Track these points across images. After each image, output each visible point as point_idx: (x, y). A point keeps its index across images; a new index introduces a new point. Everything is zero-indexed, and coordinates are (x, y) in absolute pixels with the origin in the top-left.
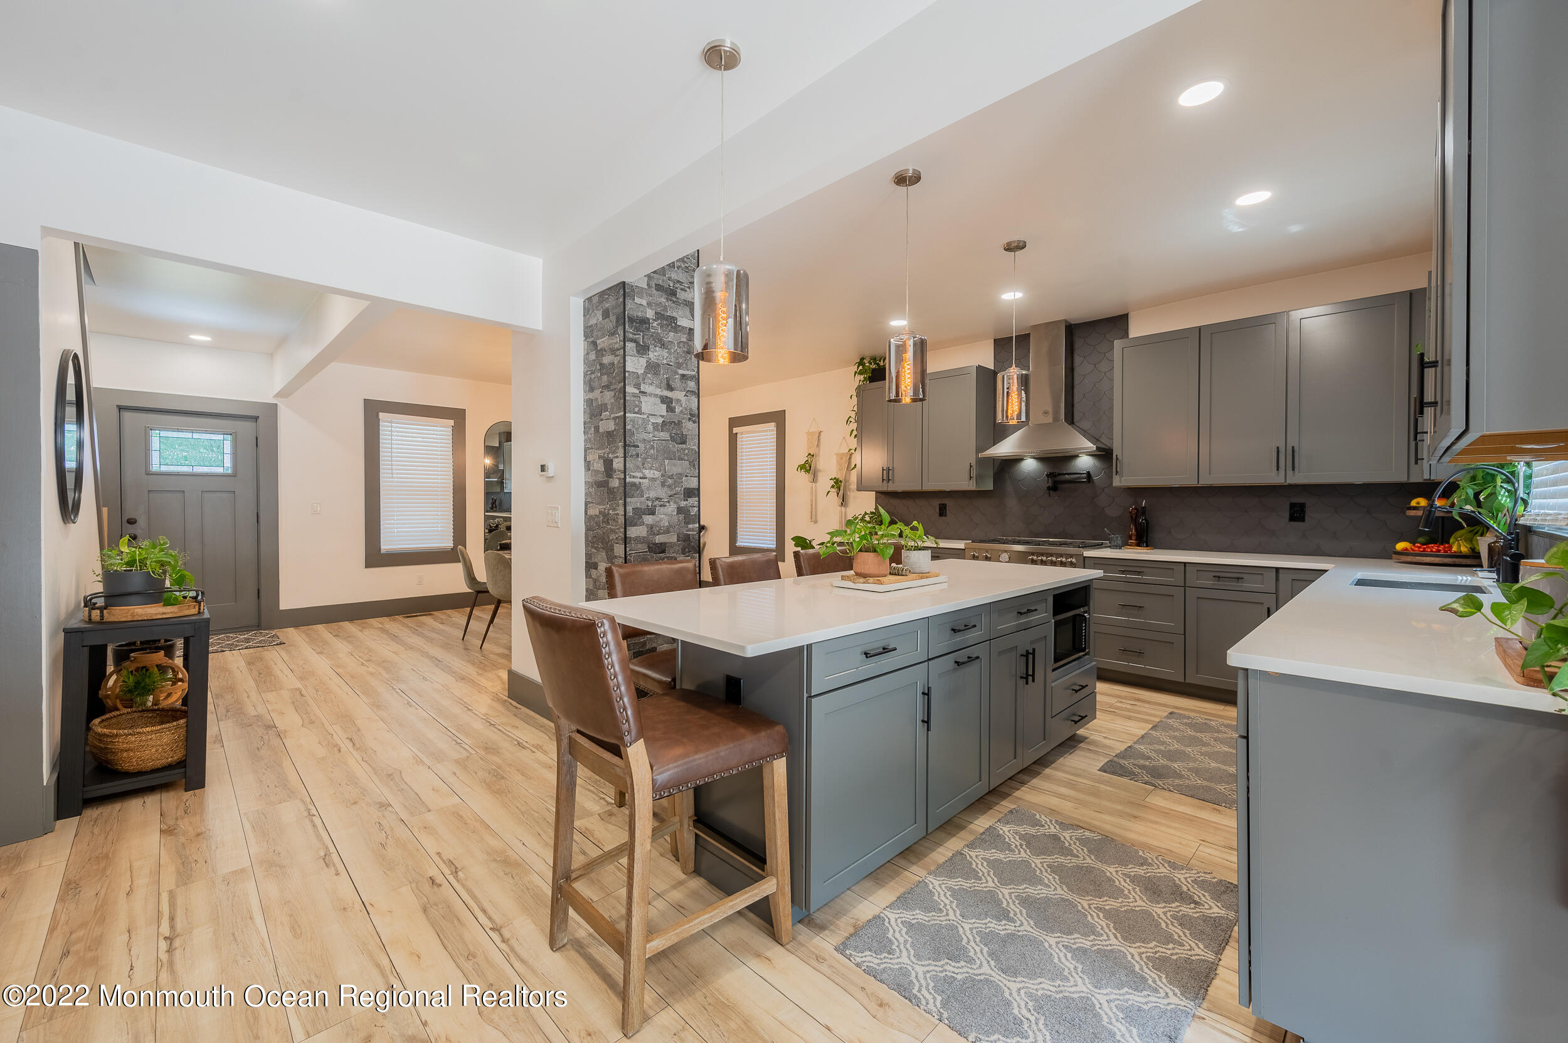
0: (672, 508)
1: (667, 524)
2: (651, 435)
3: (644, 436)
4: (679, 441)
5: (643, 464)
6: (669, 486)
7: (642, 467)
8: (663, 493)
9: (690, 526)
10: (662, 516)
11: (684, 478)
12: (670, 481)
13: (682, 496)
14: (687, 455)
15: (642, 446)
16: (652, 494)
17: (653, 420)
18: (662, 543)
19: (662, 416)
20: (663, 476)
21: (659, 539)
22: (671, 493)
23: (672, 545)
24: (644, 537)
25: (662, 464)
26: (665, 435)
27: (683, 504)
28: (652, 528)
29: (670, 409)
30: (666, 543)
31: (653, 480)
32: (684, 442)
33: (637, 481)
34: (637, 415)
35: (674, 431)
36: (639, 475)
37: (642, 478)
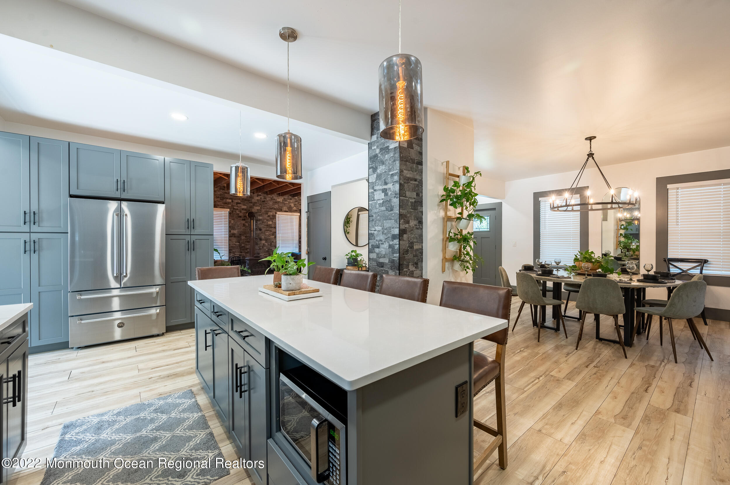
0: (386, 245)
1: (384, 253)
2: (378, 209)
3: (376, 211)
4: (390, 210)
5: (375, 224)
6: (385, 234)
7: (374, 225)
8: (382, 237)
9: (395, 255)
10: (382, 249)
11: (392, 229)
12: (386, 231)
13: (391, 239)
14: (393, 216)
15: (374, 215)
16: (378, 239)
17: (379, 202)
18: (382, 262)
19: (383, 199)
20: (382, 229)
21: (382, 260)
22: (386, 237)
23: (386, 264)
24: (375, 259)
25: (383, 223)
26: (383, 208)
27: (391, 243)
28: (378, 255)
29: (386, 194)
30: (384, 263)
31: (379, 231)
32: (392, 210)
33: (373, 232)
34: (373, 202)
35: (388, 205)
36: (373, 229)
37: (374, 231)
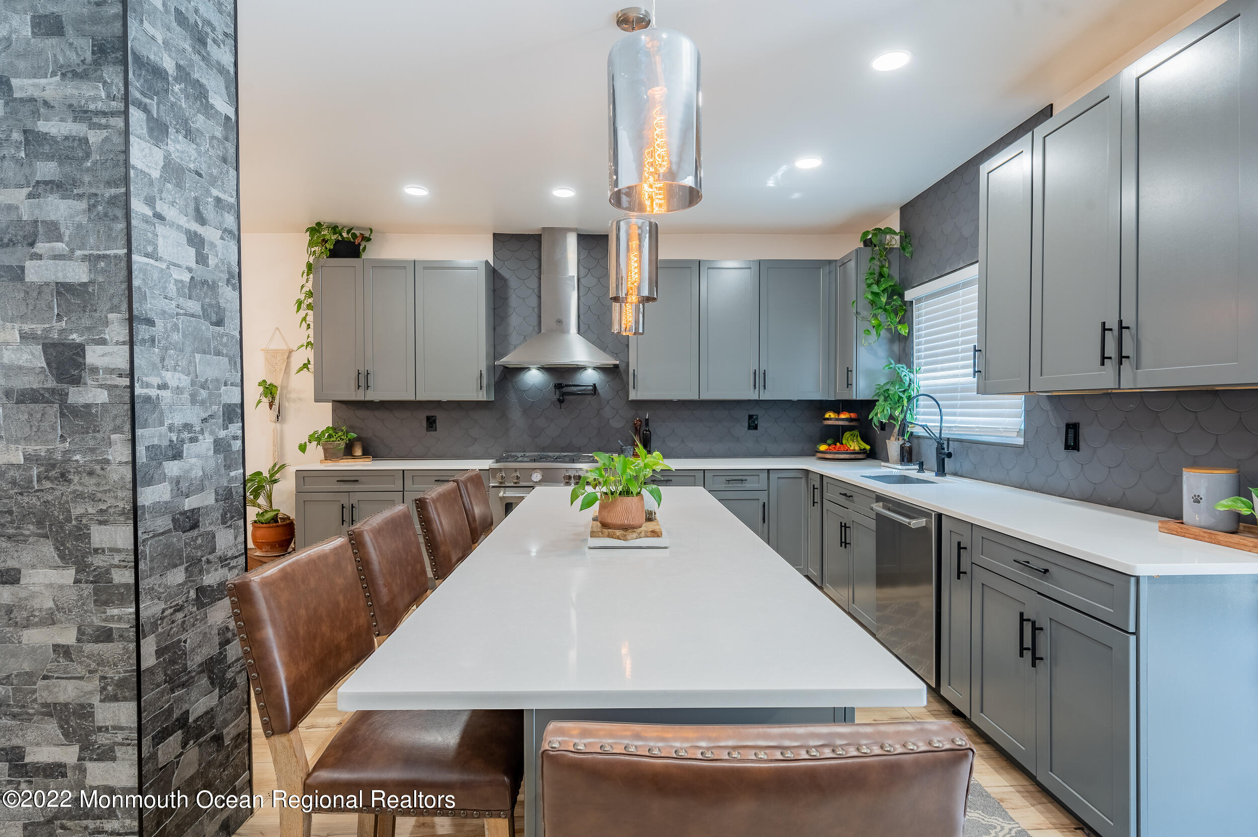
0: (206, 443)
1: (201, 473)
2: (174, 303)
3: (162, 304)
4: (214, 319)
5: (163, 360)
6: (203, 403)
7: (159, 365)
8: (192, 415)
9: (233, 474)
10: (193, 460)
11: (223, 388)
12: (204, 393)
13: (221, 420)
14: (225, 345)
15: (159, 323)
16: (178, 419)
17: (176, 274)
18: (195, 509)
19: (190, 270)
20: (193, 383)
21: (189, 504)
22: (205, 415)
23: (208, 509)
24: (166, 503)
25: (191, 362)
26: (194, 306)
27: (222, 434)
28: (178, 483)
29: (201, 259)
30: (199, 509)
31: (178, 390)
32: (219, 323)
33: (153, 392)
34: (152, 261)
35: (207, 300)
36: (155, 381)
37: (159, 387)
